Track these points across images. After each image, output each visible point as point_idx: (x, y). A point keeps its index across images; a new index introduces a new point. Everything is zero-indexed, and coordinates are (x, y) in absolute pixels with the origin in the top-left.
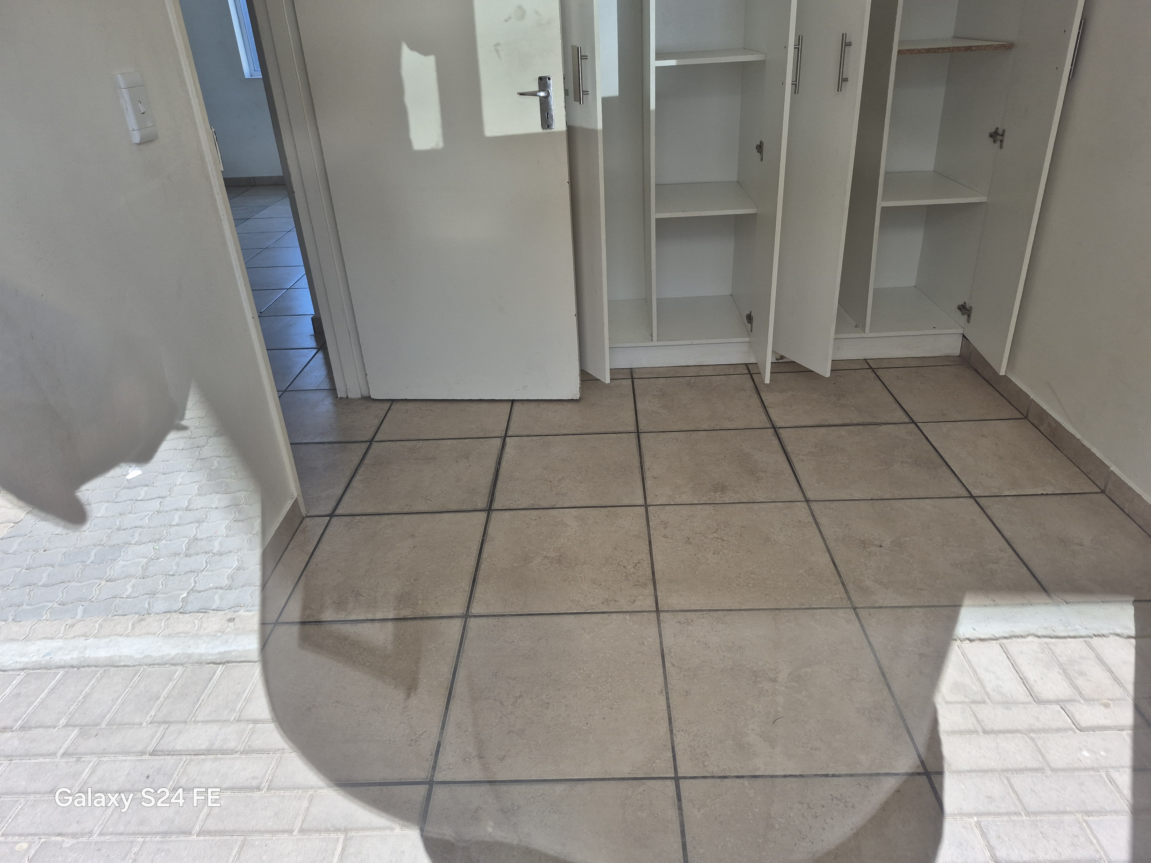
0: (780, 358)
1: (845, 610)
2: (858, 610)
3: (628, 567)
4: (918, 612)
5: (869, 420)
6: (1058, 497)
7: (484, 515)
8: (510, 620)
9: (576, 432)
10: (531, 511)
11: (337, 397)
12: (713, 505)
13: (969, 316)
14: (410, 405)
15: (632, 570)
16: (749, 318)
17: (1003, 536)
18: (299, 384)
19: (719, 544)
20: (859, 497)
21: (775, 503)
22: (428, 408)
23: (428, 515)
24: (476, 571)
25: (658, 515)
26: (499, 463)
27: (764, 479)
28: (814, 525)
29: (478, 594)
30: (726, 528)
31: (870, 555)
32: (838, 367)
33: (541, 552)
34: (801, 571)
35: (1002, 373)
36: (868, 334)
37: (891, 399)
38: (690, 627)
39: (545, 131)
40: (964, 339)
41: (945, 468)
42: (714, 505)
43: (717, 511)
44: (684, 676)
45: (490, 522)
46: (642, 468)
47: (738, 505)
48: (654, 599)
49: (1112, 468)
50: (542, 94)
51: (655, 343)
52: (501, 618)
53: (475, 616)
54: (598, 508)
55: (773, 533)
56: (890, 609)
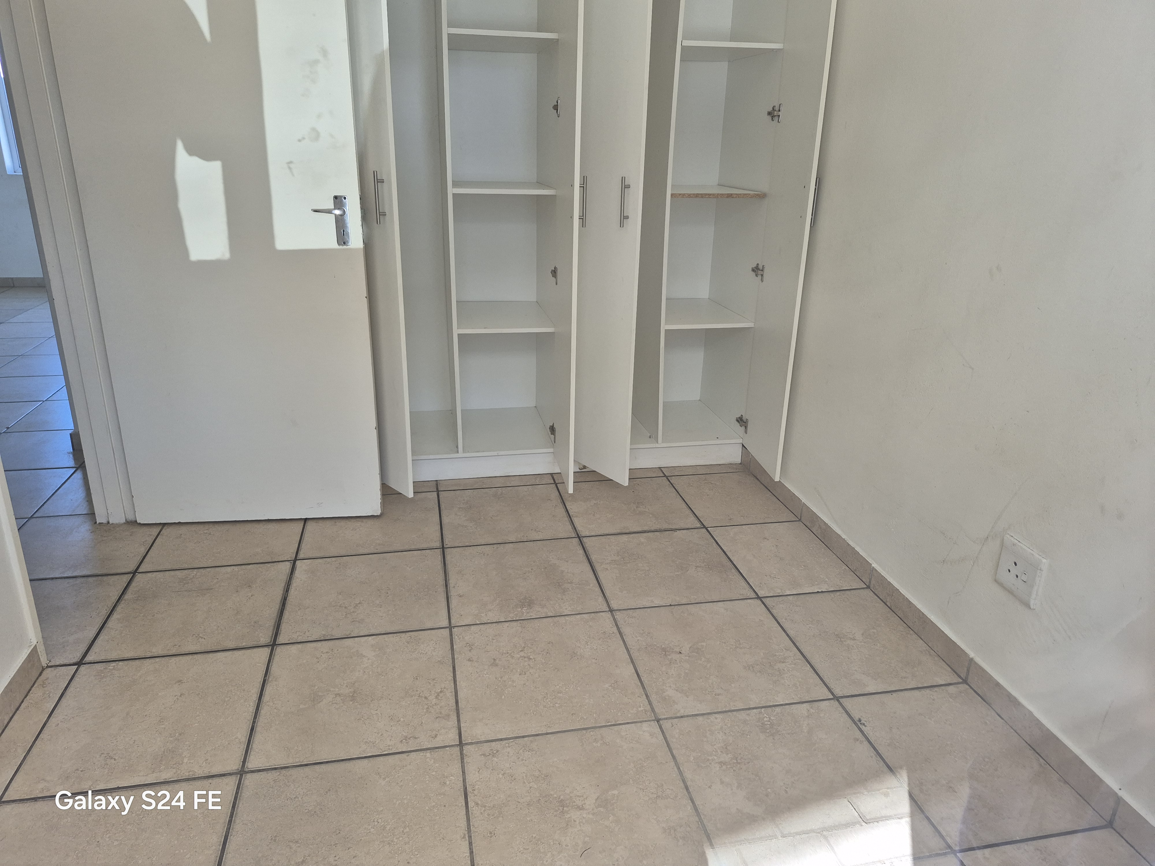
0: (582, 467)
1: (649, 723)
2: (661, 722)
3: (430, 698)
4: (716, 718)
5: (666, 526)
6: (832, 595)
7: (267, 651)
8: (293, 772)
9: (376, 551)
10: (323, 642)
11: (96, 523)
12: (519, 622)
13: (746, 427)
14: (183, 529)
15: (434, 701)
16: (552, 429)
17: (788, 635)
18: (50, 509)
19: (526, 664)
20: (658, 604)
21: (581, 615)
22: (205, 532)
23: (199, 656)
24: (255, 717)
25: (463, 636)
26: (287, 590)
27: (570, 591)
28: (618, 635)
29: (256, 745)
30: (532, 645)
31: (671, 663)
32: (635, 475)
33: (332, 689)
34: (607, 686)
35: (777, 479)
36: (660, 444)
37: (684, 505)
38: (495, 759)
39: (341, 247)
40: (743, 448)
41: (734, 571)
42: (521, 622)
43: (524, 628)
44: (488, 815)
45: (273, 659)
46: (446, 586)
47: (545, 620)
48: (457, 731)
49: (873, 565)
50: (338, 212)
51: (461, 455)
52: (284, 771)
53: (253, 772)
54: (398, 634)
55: (580, 647)
56: (691, 718)
